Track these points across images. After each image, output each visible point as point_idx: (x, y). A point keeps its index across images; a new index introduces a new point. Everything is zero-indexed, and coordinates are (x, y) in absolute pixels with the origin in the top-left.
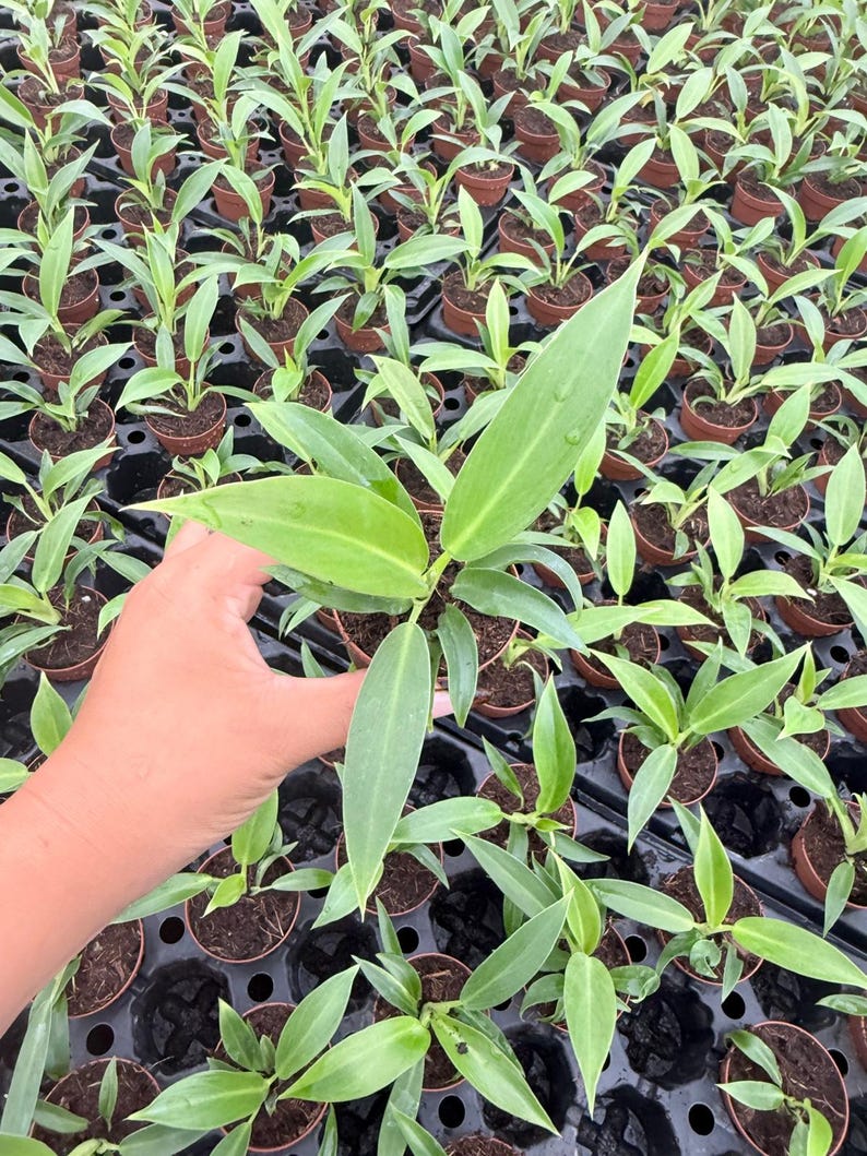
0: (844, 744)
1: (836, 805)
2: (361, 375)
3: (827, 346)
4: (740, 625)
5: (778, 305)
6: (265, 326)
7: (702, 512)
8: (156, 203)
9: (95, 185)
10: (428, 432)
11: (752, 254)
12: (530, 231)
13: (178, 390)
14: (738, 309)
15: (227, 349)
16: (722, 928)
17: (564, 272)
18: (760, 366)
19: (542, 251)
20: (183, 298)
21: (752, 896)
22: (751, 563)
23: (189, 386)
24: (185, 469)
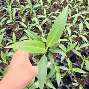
0: (83, 52)
1: (82, 57)
2: (31, 19)
3: (79, 12)
4: (71, 40)
5: (74, 9)
6: (21, 15)
7: (67, 30)
8: (9, 3)
9: (2, 2)
10: (39, 24)
11: (71, 4)
12: (48, 3)
13: (13, 22)
14: (69, 9)
15: (17, 18)
16: (71, 69)
17: (52, 7)
18: (72, 15)
19: (49, 5)
20: (12, 12)
21: (74, 66)
22: (72, 35)
23: (14, 21)
24: (14, 30)
